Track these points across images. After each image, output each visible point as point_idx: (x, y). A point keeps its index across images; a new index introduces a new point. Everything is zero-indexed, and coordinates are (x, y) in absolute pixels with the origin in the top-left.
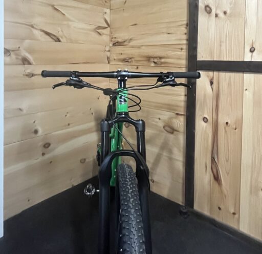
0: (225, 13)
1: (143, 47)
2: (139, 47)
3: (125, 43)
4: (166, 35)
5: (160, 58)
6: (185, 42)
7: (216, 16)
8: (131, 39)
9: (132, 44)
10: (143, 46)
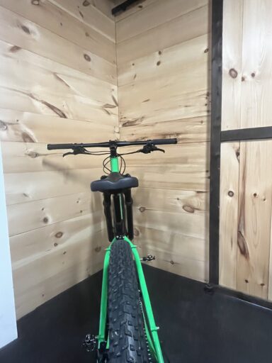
0: (253, 75)
1: (158, 125)
2: (152, 125)
3: (137, 123)
4: (183, 109)
5: (178, 134)
6: (205, 114)
7: (243, 79)
8: (143, 117)
9: (144, 122)
10: (157, 123)
